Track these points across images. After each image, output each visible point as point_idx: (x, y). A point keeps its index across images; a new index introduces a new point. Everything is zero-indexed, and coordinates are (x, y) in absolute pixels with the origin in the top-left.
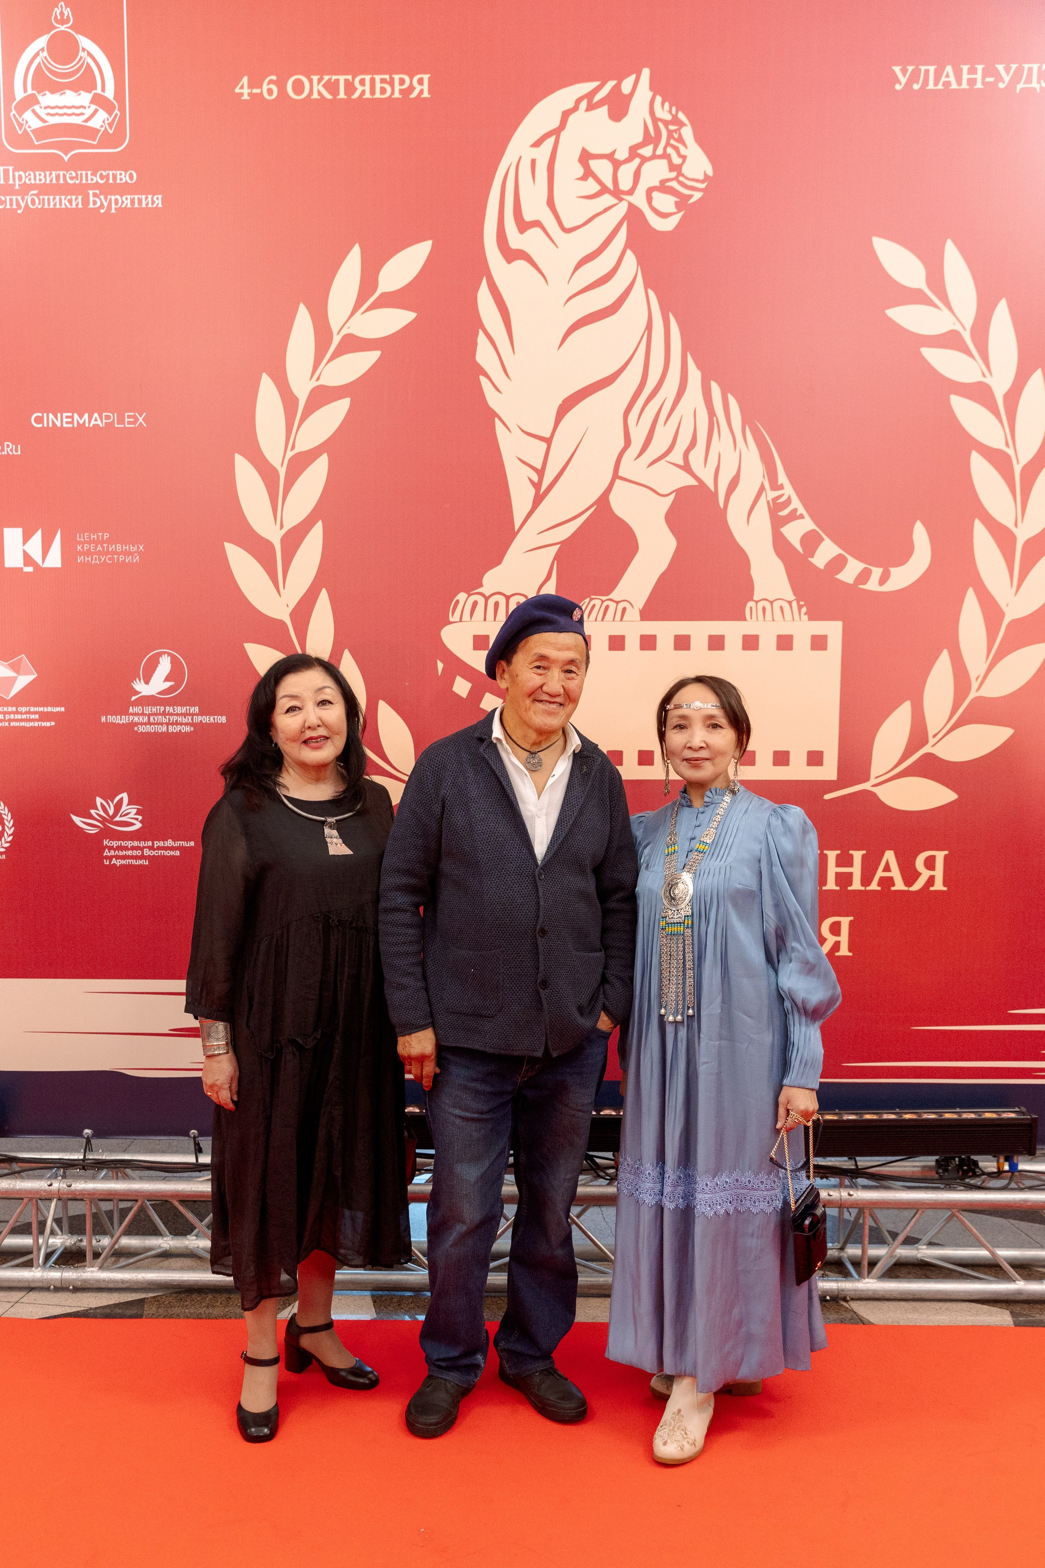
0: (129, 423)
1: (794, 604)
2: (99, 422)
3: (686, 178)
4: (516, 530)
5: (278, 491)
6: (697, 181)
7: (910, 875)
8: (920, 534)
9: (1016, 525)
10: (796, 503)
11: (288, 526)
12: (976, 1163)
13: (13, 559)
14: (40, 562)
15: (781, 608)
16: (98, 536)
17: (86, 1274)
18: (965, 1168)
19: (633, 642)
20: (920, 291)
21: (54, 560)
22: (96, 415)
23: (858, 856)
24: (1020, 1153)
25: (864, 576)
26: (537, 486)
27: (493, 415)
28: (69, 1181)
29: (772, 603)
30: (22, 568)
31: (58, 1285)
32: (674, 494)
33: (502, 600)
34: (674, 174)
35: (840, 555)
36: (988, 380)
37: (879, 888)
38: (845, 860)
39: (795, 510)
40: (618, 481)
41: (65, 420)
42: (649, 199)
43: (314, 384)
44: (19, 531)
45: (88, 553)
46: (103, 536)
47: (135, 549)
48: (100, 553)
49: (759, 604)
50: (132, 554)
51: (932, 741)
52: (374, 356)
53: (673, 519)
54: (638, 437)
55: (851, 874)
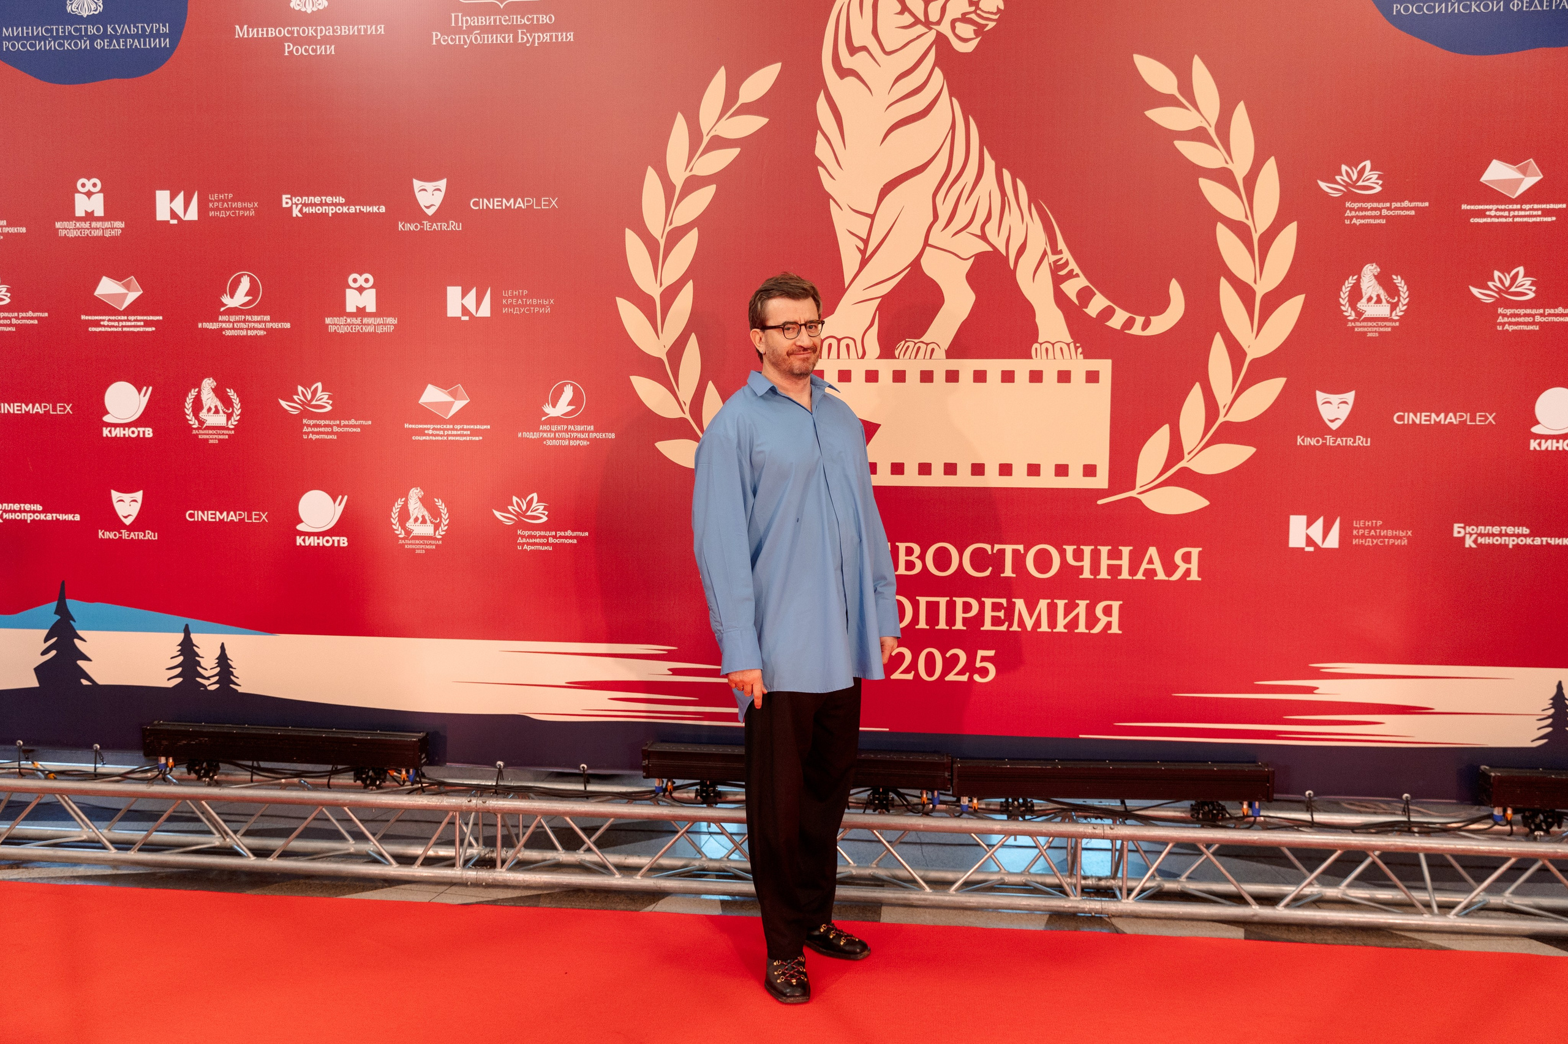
0: (545, 205)
1: (1072, 346)
2: (522, 205)
3: (983, 11)
4: (846, 286)
5: (658, 258)
6: (992, 13)
7: (1170, 568)
8: (1175, 290)
9: (1255, 282)
10: (1073, 265)
11: (664, 286)
12: (1224, 809)
13: (453, 310)
14: (474, 314)
15: (1061, 349)
16: (519, 292)
17: (495, 874)
18: (1215, 812)
19: (939, 376)
20: (1173, 95)
21: (485, 311)
22: (519, 200)
23: (1126, 551)
24: (1259, 800)
25: (1129, 323)
26: (863, 252)
27: (830, 197)
28: (484, 799)
29: (1053, 344)
30: (460, 318)
31: (474, 881)
32: (973, 258)
33: (834, 342)
34: (973, 9)
35: (1109, 306)
36: (1230, 166)
37: (1144, 578)
38: (1115, 554)
39: (1072, 270)
40: (927, 248)
41: (496, 203)
42: (953, 28)
43: (688, 174)
44: (460, 288)
45: (511, 306)
46: (522, 293)
47: (547, 303)
48: (519, 306)
49: (1043, 345)
50: (543, 306)
51: (1187, 457)
52: (736, 151)
53: (973, 278)
54: (944, 213)
55: (1120, 566)
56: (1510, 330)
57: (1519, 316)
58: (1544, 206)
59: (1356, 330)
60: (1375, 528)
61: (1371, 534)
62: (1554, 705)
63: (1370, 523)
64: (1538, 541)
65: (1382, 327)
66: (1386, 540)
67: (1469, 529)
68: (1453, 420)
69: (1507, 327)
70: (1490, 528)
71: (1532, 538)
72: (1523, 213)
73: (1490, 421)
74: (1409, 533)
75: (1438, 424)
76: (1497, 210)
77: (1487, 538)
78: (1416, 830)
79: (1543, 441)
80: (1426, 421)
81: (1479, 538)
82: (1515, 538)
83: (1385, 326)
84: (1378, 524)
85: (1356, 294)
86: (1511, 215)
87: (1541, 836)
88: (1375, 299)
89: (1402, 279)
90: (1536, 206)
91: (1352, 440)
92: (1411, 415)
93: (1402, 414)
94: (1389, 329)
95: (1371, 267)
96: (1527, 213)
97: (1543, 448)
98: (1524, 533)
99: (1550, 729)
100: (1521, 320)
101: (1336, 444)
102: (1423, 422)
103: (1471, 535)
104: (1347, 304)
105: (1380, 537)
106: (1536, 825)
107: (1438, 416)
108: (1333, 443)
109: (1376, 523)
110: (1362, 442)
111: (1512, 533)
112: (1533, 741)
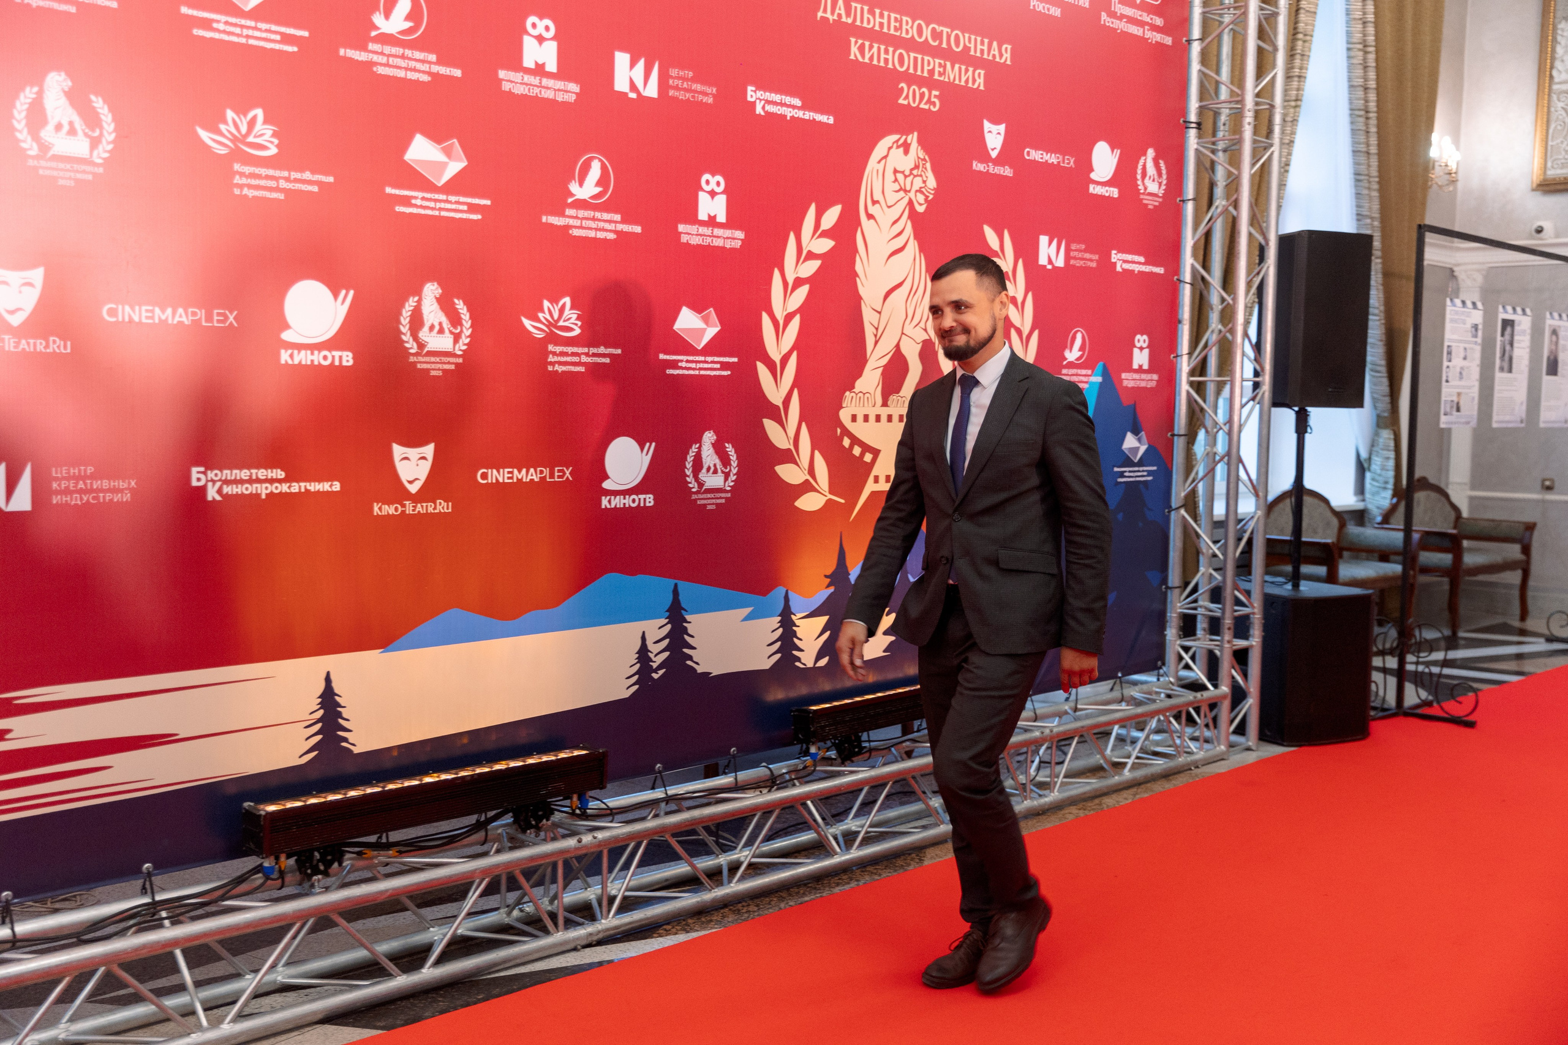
56: (250, 195)
57: (258, 177)
58: (283, 29)
59: (41, 172)
60: (84, 478)
61: (79, 486)
62: (323, 705)
63: (76, 471)
64: (295, 488)
65: (77, 171)
66: (101, 495)
67: (211, 475)
68: (184, 319)
69: (246, 191)
70: (237, 471)
71: (288, 484)
72: (257, 34)
73: (231, 323)
74: (133, 483)
75: (164, 322)
76: (226, 23)
77: (234, 486)
78: (164, 914)
79: (296, 352)
80: (147, 318)
81: (225, 486)
82: (268, 485)
83: (84, 172)
84: (89, 472)
85: (37, 116)
86: (244, 34)
87: (319, 881)
88: (66, 128)
89: (105, 101)
90: (274, 28)
91: (44, 343)
92: (127, 308)
93: (113, 306)
94: (90, 177)
95: (57, 78)
96: (264, 35)
97: (296, 362)
98: (279, 477)
99: (319, 737)
100: (263, 183)
101: (20, 349)
102: (144, 320)
103: (214, 482)
104: (25, 131)
105: (92, 491)
106: (311, 867)
107: (163, 311)
108: (15, 347)
109: (85, 470)
110: (59, 347)
111: (264, 477)
112: (300, 757)
